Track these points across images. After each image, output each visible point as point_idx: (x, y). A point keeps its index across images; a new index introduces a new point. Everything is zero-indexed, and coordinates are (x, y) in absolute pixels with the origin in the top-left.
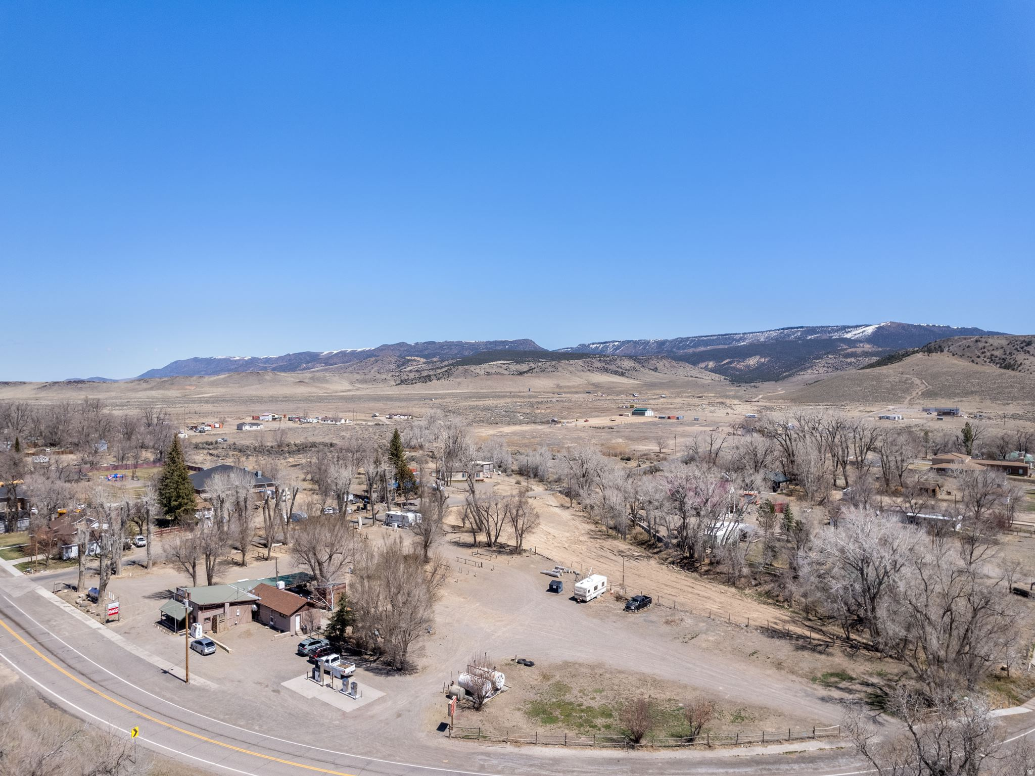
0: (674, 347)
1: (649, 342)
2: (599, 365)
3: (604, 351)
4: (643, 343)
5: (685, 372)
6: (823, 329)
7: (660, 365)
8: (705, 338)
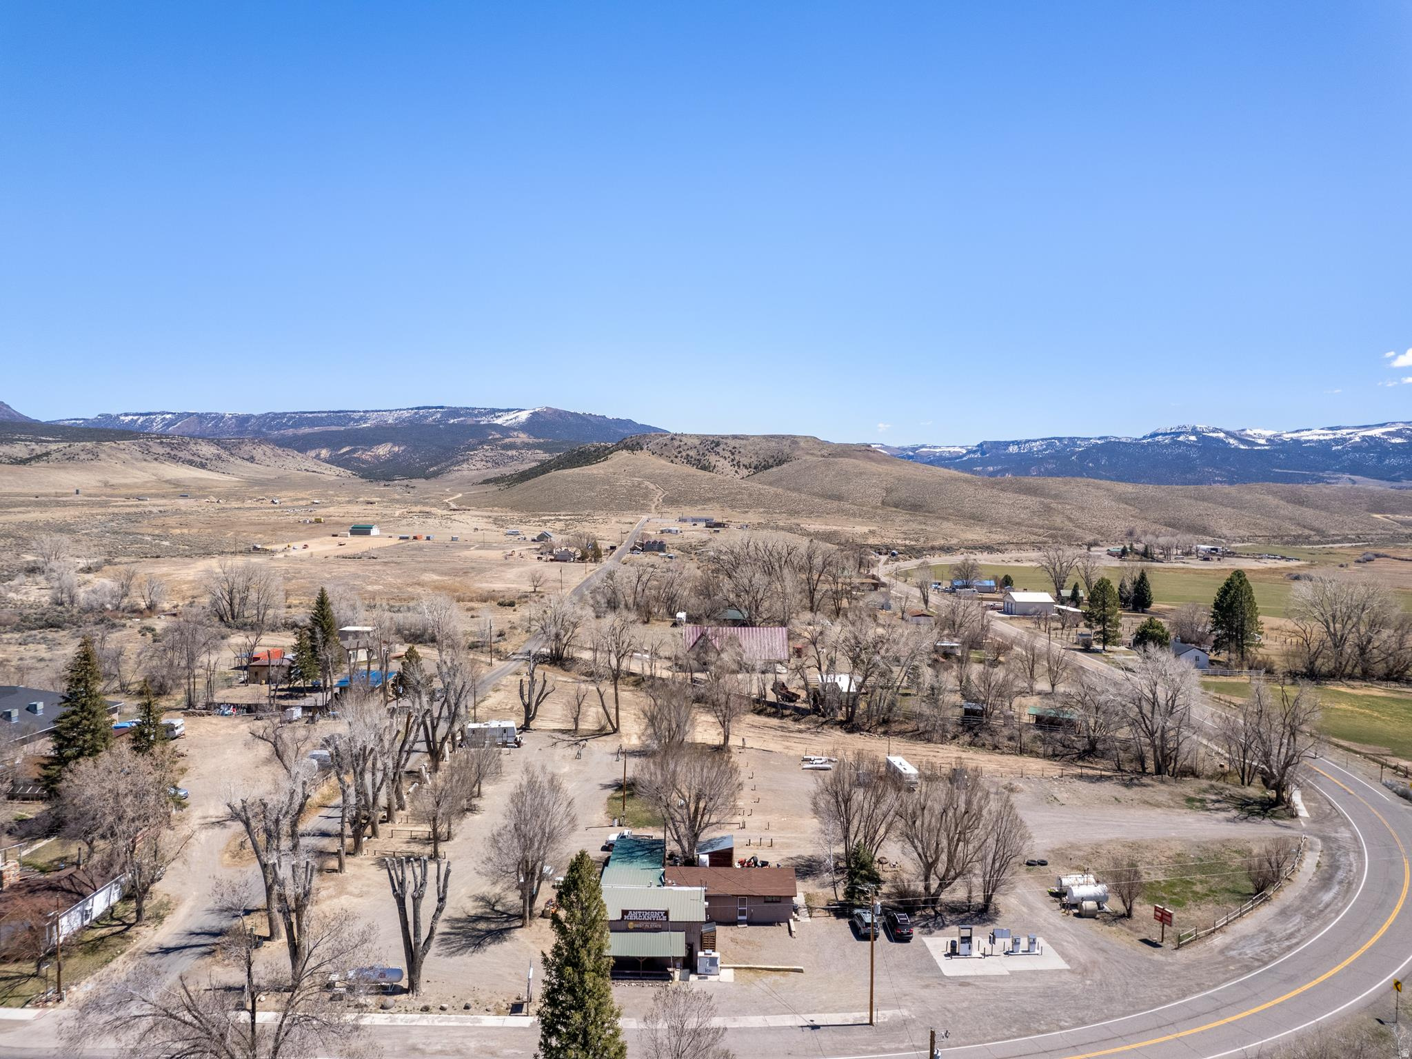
0: (263, 426)
1: (223, 417)
2: (161, 450)
3: (146, 427)
4: (214, 418)
5: (296, 464)
6: (469, 412)
7: (258, 452)
8: (310, 415)
